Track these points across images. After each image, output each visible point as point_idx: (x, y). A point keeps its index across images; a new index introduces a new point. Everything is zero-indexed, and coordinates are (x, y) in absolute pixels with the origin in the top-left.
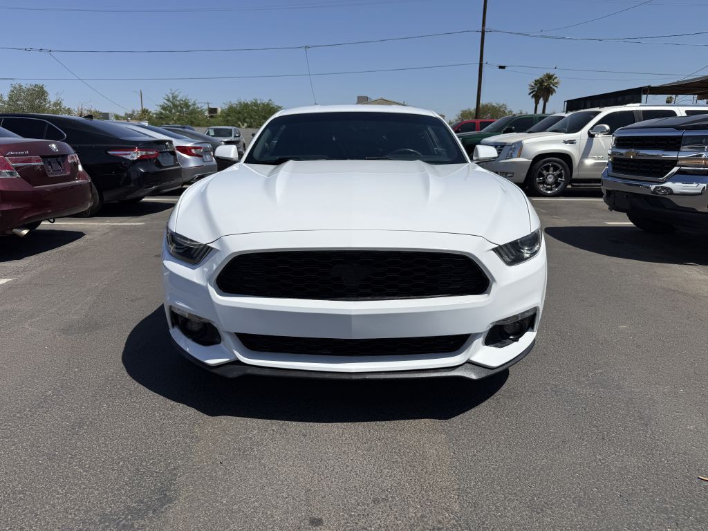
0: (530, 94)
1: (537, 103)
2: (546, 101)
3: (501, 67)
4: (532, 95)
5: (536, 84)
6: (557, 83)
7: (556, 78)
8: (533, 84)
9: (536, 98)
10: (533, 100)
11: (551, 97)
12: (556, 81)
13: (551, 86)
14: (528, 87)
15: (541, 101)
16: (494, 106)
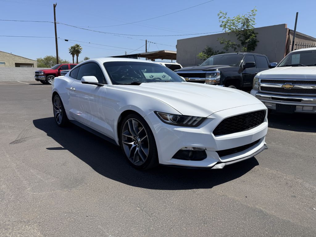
0: (70, 52)
1: (73, 57)
2: (77, 56)
3: (66, 40)
4: (70, 53)
5: (72, 49)
6: (81, 49)
7: (80, 46)
8: (70, 49)
9: (73, 54)
10: (72, 55)
11: (79, 55)
12: (81, 48)
13: (79, 50)
14: (69, 50)
15: (75, 56)
16: (53, 57)
